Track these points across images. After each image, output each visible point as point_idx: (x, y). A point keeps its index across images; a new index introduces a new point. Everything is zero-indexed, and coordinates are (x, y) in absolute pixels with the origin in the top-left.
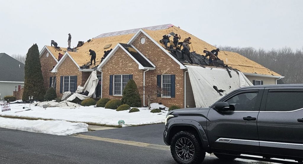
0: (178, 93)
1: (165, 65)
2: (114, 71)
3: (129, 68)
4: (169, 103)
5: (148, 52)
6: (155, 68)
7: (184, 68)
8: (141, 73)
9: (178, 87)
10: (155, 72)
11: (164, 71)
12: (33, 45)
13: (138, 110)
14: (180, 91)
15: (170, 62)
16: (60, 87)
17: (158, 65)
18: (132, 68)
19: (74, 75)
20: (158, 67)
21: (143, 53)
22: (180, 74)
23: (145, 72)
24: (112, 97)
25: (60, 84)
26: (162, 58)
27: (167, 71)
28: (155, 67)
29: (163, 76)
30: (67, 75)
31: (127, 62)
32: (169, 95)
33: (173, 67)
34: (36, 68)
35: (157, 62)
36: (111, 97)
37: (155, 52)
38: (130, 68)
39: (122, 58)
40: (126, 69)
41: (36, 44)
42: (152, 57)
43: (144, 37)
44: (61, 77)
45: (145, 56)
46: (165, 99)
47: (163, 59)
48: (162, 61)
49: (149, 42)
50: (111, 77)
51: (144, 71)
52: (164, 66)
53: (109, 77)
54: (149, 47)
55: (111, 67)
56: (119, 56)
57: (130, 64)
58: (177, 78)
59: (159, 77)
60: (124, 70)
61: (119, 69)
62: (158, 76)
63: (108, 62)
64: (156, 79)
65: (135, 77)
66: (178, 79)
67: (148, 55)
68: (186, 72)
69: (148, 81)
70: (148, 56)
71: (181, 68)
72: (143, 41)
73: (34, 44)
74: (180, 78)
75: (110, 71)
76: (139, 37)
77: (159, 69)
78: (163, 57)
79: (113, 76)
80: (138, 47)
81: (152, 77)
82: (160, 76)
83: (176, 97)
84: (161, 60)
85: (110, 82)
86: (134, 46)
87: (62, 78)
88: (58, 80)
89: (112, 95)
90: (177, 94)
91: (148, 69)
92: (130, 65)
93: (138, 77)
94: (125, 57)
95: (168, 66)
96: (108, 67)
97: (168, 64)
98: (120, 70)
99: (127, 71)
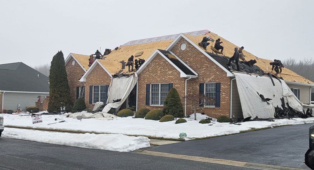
0: (223, 103)
1: (209, 73)
2: (151, 79)
3: (168, 77)
4: (213, 113)
5: (189, 59)
6: (197, 76)
7: (232, 76)
8: (182, 82)
9: (223, 96)
10: (197, 80)
11: (207, 79)
12: (58, 52)
13: (185, 121)
14: (226, 100)
15: (215, 70)
16: (89, 97)
17: (201, 73)
18: (171, 76)
19: (104, 84)
20: (201, 75)
21: (183, 60)
22: (227, 82)
25: (89, 94)
26: (205, 65)
27: (211, 79)
28: (197, 74)
29: (206, 84)
30: (97, 84)
31: (166, 70)
32: (212, 105)
33: (218, 74)
34: (62, 77)
35: (199, 70)
36: (148, 107)
37: (197, 59)
38: (170, 77)
39: (160, 65)
40: (165, 77)
41: (61, 51)
42: (194, 64)
43: (184, 43)
44: (90, 86)
45: (186, 63)
46: (208, 109)
47: (207, 67)
48: (205, 68)
49: (191, 48)
50: (148, 86)
51: (186, 79)
52: (207, 73)
53: (145, 86)
54: (190, 54)
55: (148, 76)
56: (157, 64)
57: (170, 72)
58: (222, 87)
59: (201, 86)
60: (163, 79)
61: (156, 77)
62: (200, 84)
63: (144, 70)
64: (198, 88)
65: (176, 86)
66: (223, 88)
67: (189, 62)
68: (233, 79)
69: (189, 90)
70: (188, 63)
71: (228, 76)
72: (183, 47)
74: (226, 86)
75: (146, 79)
76: (179, 43)
77: (201, 77)
78: (206, 65)
79: (150, 85)
80: (177, 53)
81: (193, 86)
82: (203, 84)
83: (221, 106)
84: (204, 68)
85: (146, 92)
86: (173, 52)
87: (91, 87)
88: (87, 90)
89: (149, 105)
90: (222, 103)
91: (191, 77)
93: (179, 86)
94: (163, 65)
95: (212, 74)
96: (144, 75)
97: (212, 71)
98: (158, 79)
99: (166, 80)
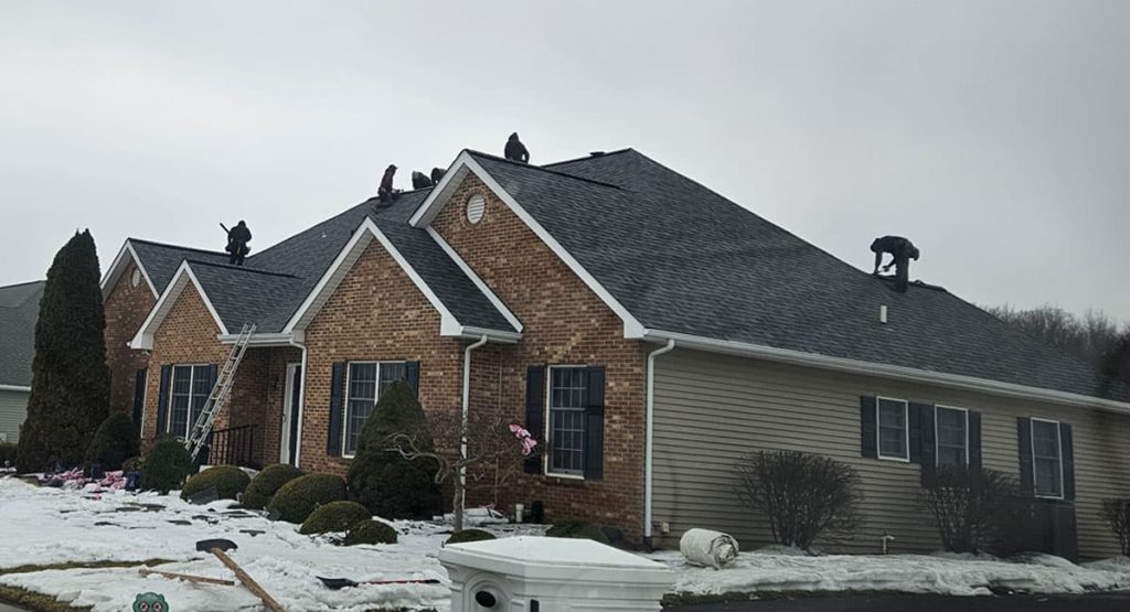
0: (614, 459)
1: (561, 322)
2: (349, 343)
3: (406, 333)
4: (574, 505)
5: (493, 258)
6: (520, 336)
7: (640, 336)
8: (452, 356)
9: (615, 426)
10: (520, 352)
11: (556, 348)
12: (74, 235)
13: (390, 537)
14: (625, 446)
15: (584, 308)
16: (156, 410)
17: (535, 320)
18: (415, 333)
19: (207, 360)
20: (533, 328)
21: (474, 264)
22: (627, 365)
23: (473, 351)
24: (338, 466)
25: (157, 398)
26: (549, 285)
27: (570, 348)
28: (519, 328)
29: (556, 372)
30: (184, 359)
31: (399, 305)
32: (576, 467)
33: (597, 329)
34: (77, 329)
35: (528, 307)
36: (332, 464)
37: (521, 259)
38: (412, 333)
39: (380, 284)
40: (395, 334)
41: (87, 230)
42: (510, 280)
43: (479, 193)
44: (163, 367)
45: (482, 277)
46: (557, 484)
47: (555, 294)
48: (548, 302)
49: (498, 215)
50: (338, 370)
51: (467, 345)
52: (556, 322)
53: (329, 370)
54: (497, 239)
55: (340, 328)
56: (371, 278)
57: (412, 314)
58: (611, 384)
59: (536, 376)
60: (388, 342)
61: (367, 335)
62: (531, 370)
63: (328, 305)
64: (523, 385)
65: (429, 374)
66: (615, 389)
67: (492, 273)
68: (653, 354)
69: (488, 394)
70: (492, 278)
71: (628, 334)
72: (476, 212)
73: (77, 233)
74: (627, 384)
75: (334, 343)
76: (460, 192)
77: (535, 340)
78: (553, 284)
79: (344, 365)
80: (454, 237)
81: (507, 378)
82: (541, 371)
83: (605, 475)
84: (544, 298)
85: (332, 395)
86: (440, 233)
87: (166, 371)
88: (152, 381)
89: (339, 454)
90: (610, 463)
91: (485, 335)
92: (410, 317)
93: (441, 373)
94: (391, 283)
95: (573, 326)
96: (327, 325)
97: (574, 313)
98: (372, 342)
99: (398, 345)
